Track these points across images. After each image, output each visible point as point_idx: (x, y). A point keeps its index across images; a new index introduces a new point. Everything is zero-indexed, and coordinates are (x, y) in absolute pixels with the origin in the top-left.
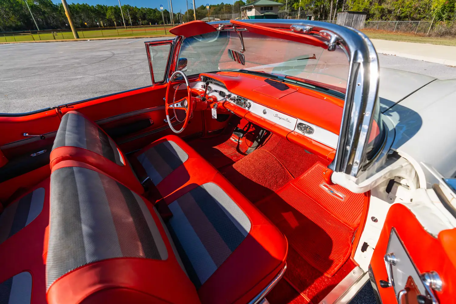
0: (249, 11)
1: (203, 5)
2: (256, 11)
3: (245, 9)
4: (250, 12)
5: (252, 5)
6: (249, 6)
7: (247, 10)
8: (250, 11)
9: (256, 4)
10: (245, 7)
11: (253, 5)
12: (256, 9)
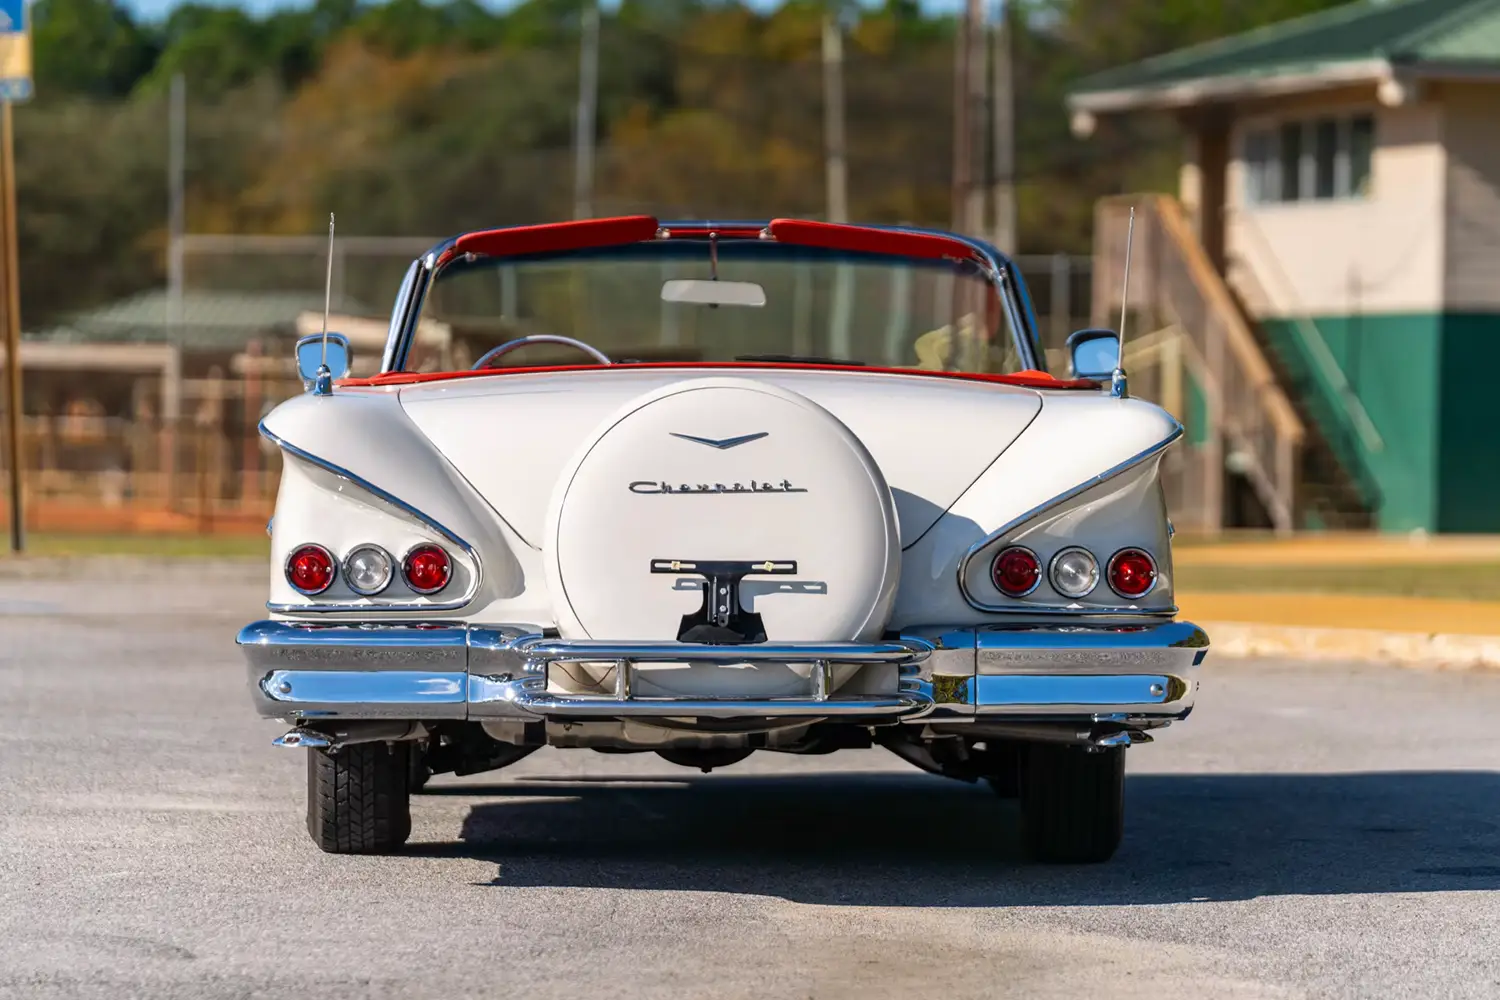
0: (1291, 192)
6: (1287, 78)
8: (1326, 189)
10: (1185, 92)
11: (1375, 67)
12: (1458, 153)
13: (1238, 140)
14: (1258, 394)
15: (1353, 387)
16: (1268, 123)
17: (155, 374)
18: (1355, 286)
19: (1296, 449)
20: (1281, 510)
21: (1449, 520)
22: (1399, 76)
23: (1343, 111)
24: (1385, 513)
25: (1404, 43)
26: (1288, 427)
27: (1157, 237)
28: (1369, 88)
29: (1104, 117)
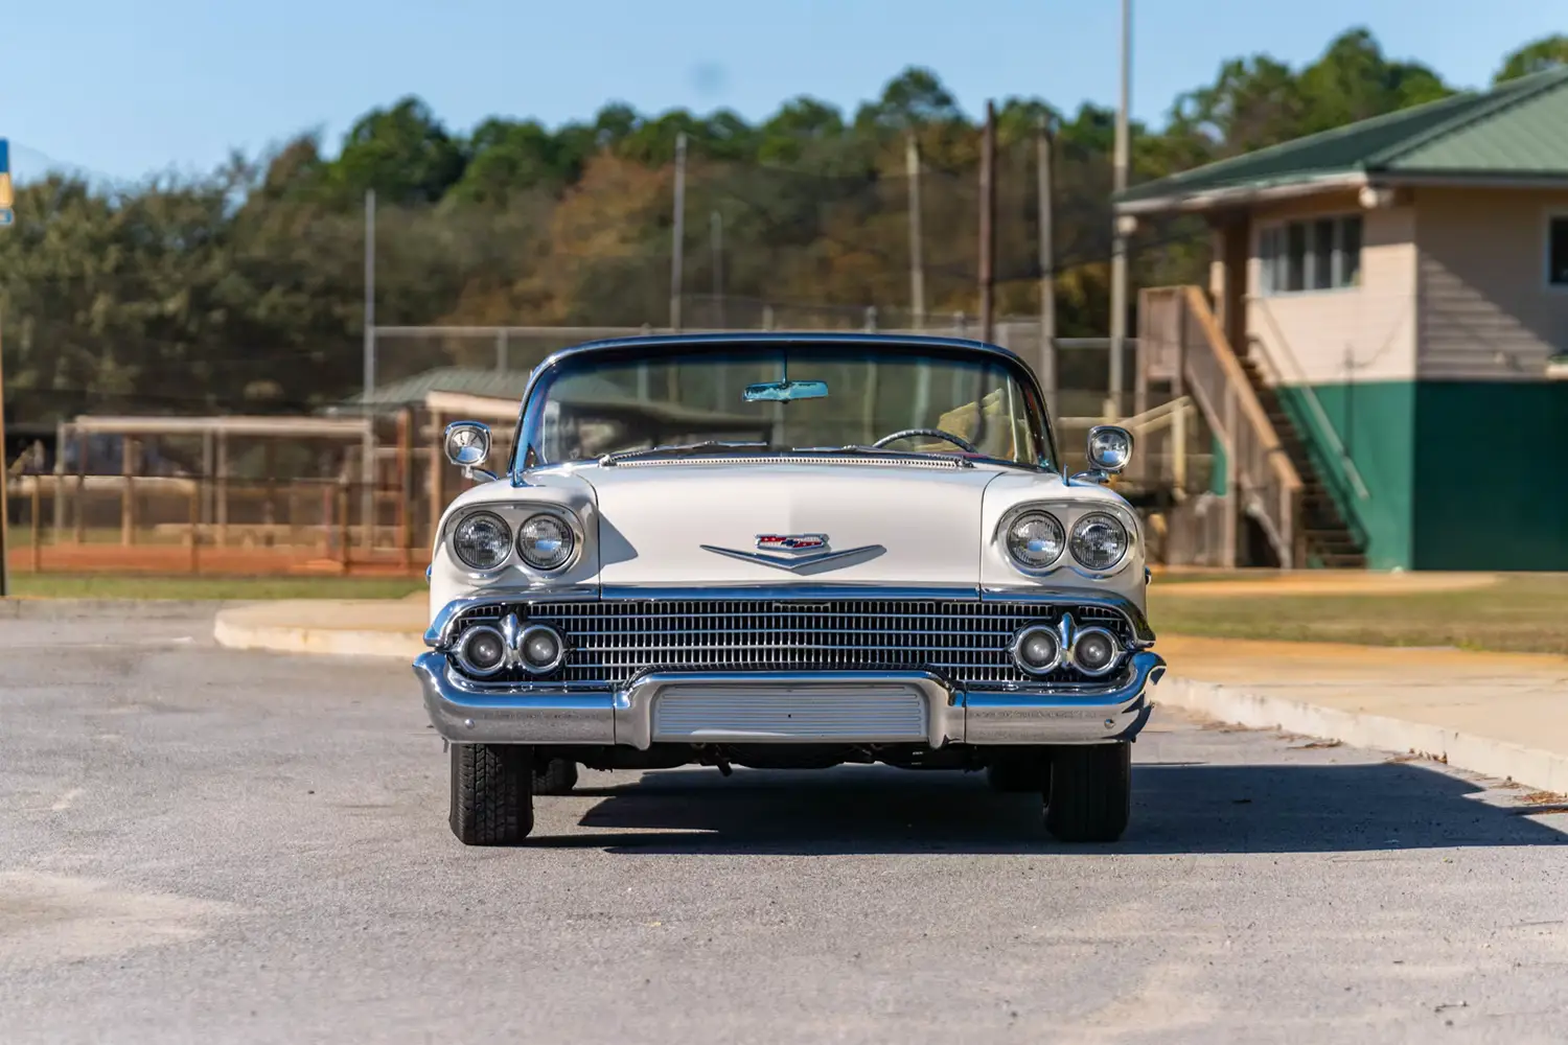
0: (1296, 284)
1: (407, 106)
2: (1446, 285)
3: (1216, 239)
4: (1311, 303)
5: (1344, 163)
6: (1287, 186)
7: (1255, 267)
8: (1324, 281)
9: (1425, 159)
10: (1205, 198)
11: (1356, 177)
12: (1427, 252)
13: (1255, 243)
14: (1267, 454)
15: (1348, 452)
16: (1277, 223)
17: (357, 440)
18: (1350, 364)
19: (1294, 495)
20: (1285, 554)
21: (1422, 560)
22: (1375, 186)
23: (1337, 213)
24: (1371, 554)
25: (1378, 158)
26: (1290, 479)
27: (1186, 317)
28: (1352, 194)
29: (1142, 218)
